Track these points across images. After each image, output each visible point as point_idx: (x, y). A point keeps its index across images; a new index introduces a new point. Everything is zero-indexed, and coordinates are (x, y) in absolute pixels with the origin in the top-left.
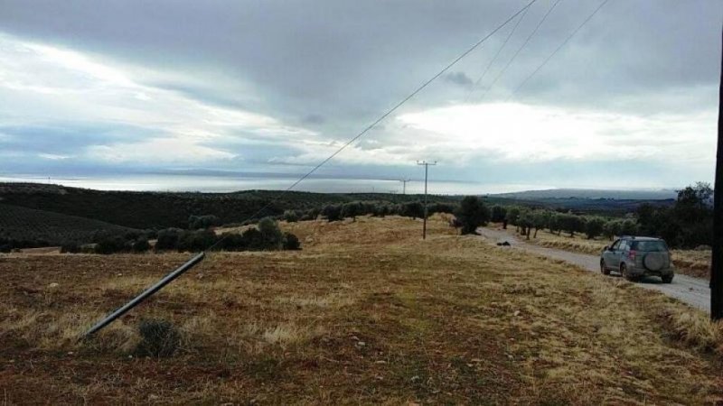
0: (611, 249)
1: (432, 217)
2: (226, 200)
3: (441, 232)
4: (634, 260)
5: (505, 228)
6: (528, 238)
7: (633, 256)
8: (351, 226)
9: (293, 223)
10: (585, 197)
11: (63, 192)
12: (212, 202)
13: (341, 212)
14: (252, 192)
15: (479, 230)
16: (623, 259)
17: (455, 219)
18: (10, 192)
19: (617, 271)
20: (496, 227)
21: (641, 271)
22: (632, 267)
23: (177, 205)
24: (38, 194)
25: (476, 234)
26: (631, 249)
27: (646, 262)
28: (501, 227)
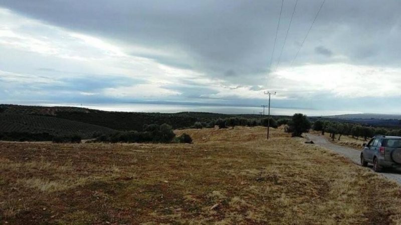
0: (368, 146)
1: (280, 127)
2: (172, 117)
3: (282, 136)
4: (383, 155)
5: (323, 134)
6: (333, 140)
7: (383, 151)
8: (231, 131)
9: (199, 129)
10: (380, 118)
11: (87, 112)
12: (164, 118)
13: (226, 123)
14: (187, 113)
15: (303, 134)
16: (376, 153)
17: (289, 127)
18: (60, 112)
19: (371, 163)
20: (317, 133)
21: (389, 163)
22: (381, 160)
23: (146, 119)
24: (76, 113)
25: (302, 137)
26: (382, 145)
27: (393, 156)
28: (321, 134)
